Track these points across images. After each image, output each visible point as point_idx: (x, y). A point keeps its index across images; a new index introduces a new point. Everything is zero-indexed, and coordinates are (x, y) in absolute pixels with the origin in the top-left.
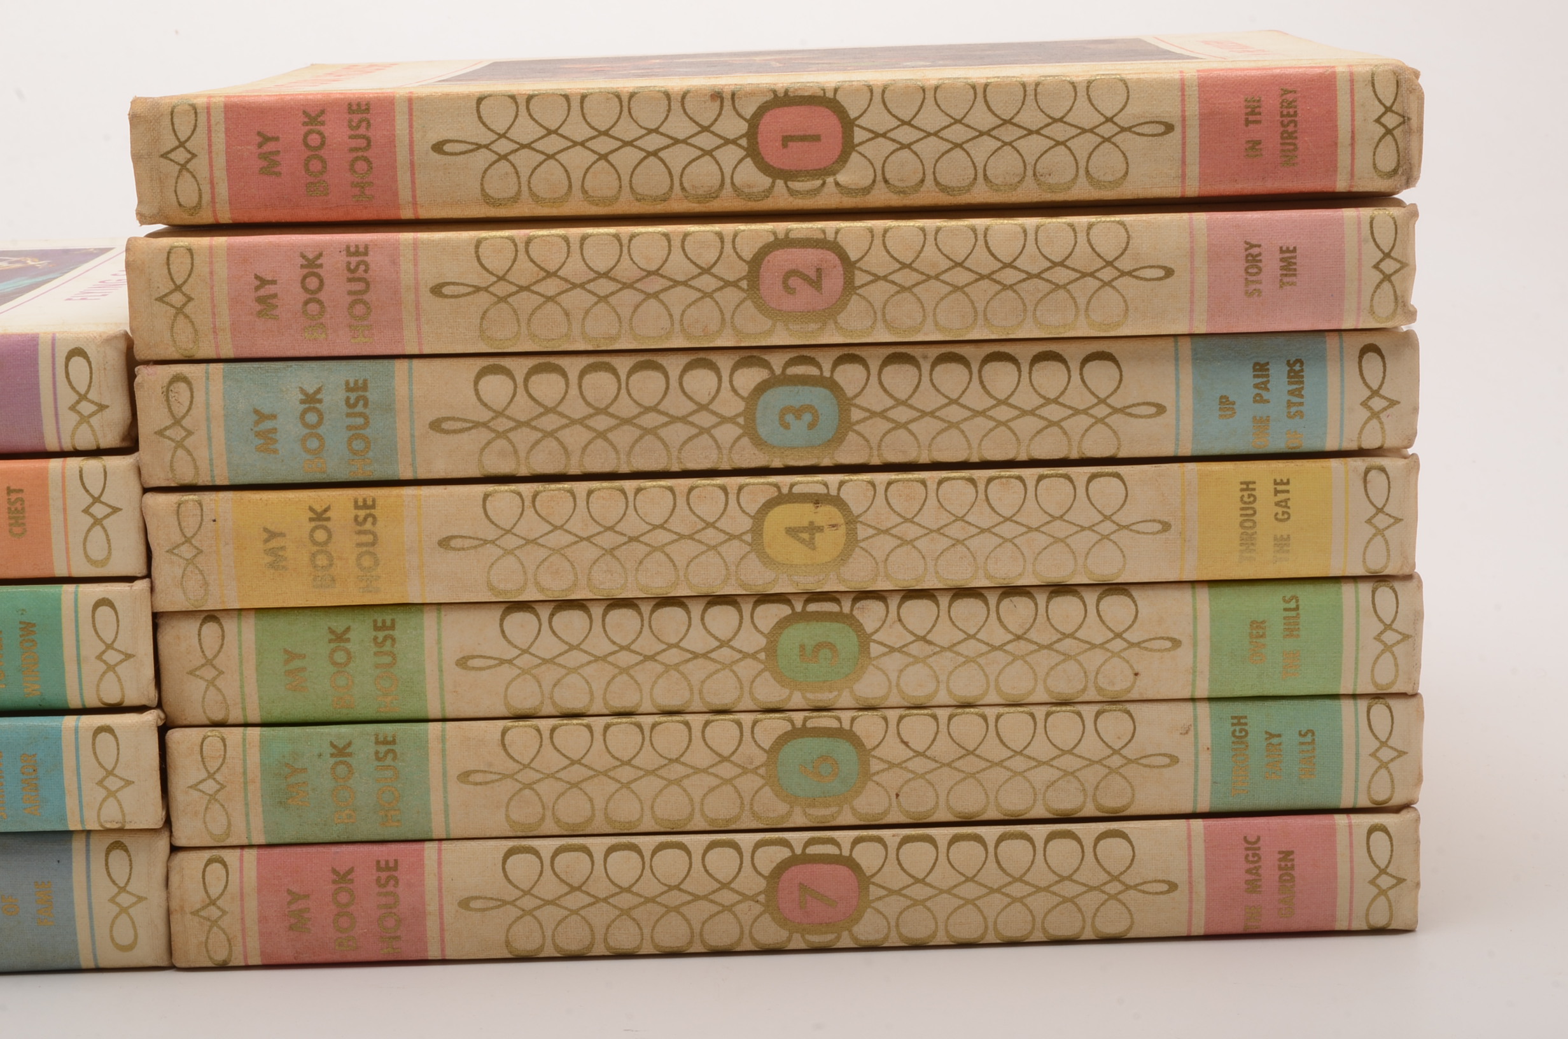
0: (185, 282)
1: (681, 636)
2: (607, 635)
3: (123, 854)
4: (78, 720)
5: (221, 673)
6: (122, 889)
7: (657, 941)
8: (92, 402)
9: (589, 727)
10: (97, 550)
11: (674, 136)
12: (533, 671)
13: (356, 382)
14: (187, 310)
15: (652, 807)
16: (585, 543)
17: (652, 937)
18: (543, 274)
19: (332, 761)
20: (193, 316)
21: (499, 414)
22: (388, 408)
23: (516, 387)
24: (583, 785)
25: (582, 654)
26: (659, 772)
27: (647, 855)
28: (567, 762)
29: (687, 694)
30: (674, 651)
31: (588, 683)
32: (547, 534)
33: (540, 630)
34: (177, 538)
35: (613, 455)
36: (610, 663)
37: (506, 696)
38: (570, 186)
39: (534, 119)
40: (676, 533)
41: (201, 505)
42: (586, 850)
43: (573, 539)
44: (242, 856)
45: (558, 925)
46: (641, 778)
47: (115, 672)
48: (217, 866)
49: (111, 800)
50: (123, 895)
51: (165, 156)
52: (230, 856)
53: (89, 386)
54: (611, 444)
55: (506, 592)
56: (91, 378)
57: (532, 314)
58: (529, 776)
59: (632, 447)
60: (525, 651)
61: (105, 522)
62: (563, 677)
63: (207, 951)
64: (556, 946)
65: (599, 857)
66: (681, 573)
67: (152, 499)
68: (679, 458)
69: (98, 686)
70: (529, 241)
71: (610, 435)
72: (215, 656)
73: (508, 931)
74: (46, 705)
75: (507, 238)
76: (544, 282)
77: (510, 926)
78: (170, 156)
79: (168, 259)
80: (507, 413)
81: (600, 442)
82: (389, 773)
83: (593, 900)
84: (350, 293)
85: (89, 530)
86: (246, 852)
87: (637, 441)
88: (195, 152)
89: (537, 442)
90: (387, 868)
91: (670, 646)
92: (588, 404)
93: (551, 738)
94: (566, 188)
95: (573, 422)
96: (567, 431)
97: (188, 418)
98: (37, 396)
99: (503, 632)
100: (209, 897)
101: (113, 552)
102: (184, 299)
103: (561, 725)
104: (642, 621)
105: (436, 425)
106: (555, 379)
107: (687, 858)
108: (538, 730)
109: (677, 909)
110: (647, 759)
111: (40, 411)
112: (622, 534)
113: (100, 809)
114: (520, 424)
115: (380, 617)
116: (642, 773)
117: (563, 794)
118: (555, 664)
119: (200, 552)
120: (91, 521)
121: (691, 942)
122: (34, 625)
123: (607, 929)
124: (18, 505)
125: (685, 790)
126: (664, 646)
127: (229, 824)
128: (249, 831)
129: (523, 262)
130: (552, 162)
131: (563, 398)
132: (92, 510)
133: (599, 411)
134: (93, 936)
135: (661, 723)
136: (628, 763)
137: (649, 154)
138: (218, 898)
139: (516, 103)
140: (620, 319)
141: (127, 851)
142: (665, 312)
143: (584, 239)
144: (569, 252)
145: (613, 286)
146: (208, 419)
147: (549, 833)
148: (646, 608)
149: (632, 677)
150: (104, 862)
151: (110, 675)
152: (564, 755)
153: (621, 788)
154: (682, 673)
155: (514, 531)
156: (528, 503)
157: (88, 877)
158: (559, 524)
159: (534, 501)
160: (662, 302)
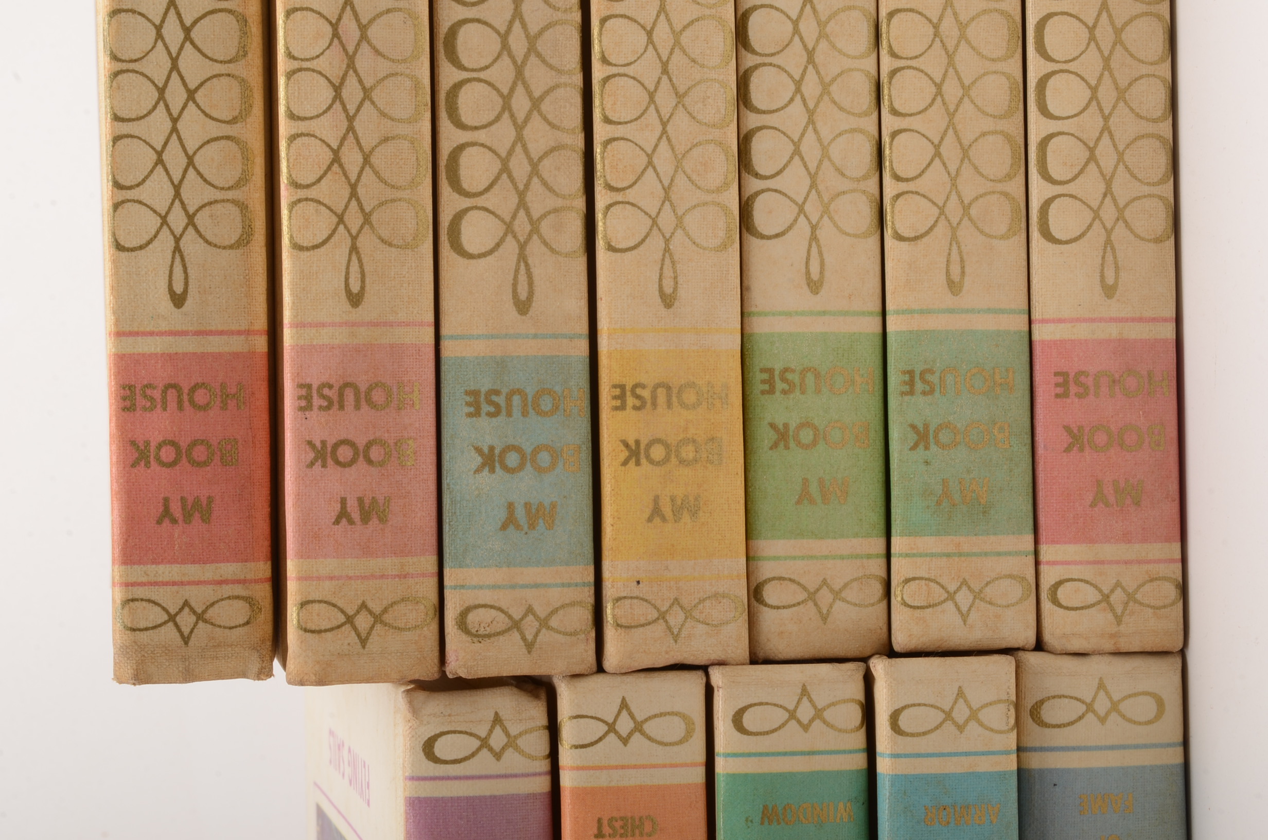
0: (343, 611)
1: (784, 18)
2: (783, 108)
3: (1046, 706)
4: (882, 755)
5: (825, 582)
6: (1090, 707)
7: (1156, 58)
8: (491, 731)
9: (894, 135)
10: (674, 729)
11: (165, 6)
12: (826, 200)
13: (468, 404)
14: (377, 609)
15: (993, 60)
16: (669, 128)
17: (1152, 64)
18: (335, 167)
19: (933, 447)
20: (385, 603)
21: (509, 229)
22: (501, 364)
23: (476, 208)
24: (966, 143)
25: (805, 140)
26: (951, 49)
27: (1052, 67)
28: (937, 161)
29: (856, 14)
30: (802, 26)
31: (840, 134)
32: (657, 175)
33: (776, 191)
34: (660, 627)
35: (561, 92)
36: (817, 105)
37: (855, 236)
38: (228, 138)
39: (144, 181)
40: (658, 16)
41: (618, 599)
42: (1044, 143)
43: (664, 143)
44: (1048, 563)
45: (1136, 178)
46: (957, 72)
47: (824, 709)
48: (1061, 593)
49: (982, 715)
50: (1096, 706)
51: (186, 640)
52: (1049, 577)
53: (471, 734)
54: (547, 93)
55: (728, 230)
56: (460, 732)
57: (386, 183)
58: (953, 209)
59: (551, 67)
60: (801, 210)
61: (639, 718)
62: (833, 164)
63: (1165, 607)
64: (1161, 182)
65: (1053, 126)
66: (707, 12)
67: (610, 662)
68: (565, 11)
69: (840, 731)
70: (295, 185)
71: (537, 94)
72: (805, 588)
73: (1142, 239)
74: (863, 797)
75: (290, 212)
76: (346, 166)
77: (1137, 236)
78: (186, 634)
79: (313, 632)
80: (508, 219)
81: (545, 107)
82: (949, 379)
83: (1106, 134)
84: (357, 407)
85: (650, 738)
86: (1043, 557)
87: (544, 61)
88: (181, 603)
89: (545, 184)
90: (1065, 384)
91: (796, 31)
92: (497, 119)
93: (907, 180)
94: (230, 143)
95: (520, 138)
96: (530, 146)
97: (511, 612)
98: (482, 799)
99: (777, 236)
100: (1099, 603)
101: (676, 709)
102: (364, 613)
103: (892, 169)
104: (764, 65)
105: (523, 307)
106: (465, 159)
107: (1056, 18)
108: (898, 196)
109: (1118, 32)
110: (934, 64)
111: (501, 797)
112: (658, 82)
113: (992, 730)
114: (522, 204)
115: (758, 387)
116: (951, 70)
117: (976, 168)
118: (816, 173)
119: (676, 601)
120: (637, 736)
121: (1158, 17)
122: (765, 807)
123: (1141, 117)
124: (618, 825)
125: (973, 19)
126: (797, 38)
127: (1010, 576)
128: (1017, 553)
129: (321, 192)
130: (197, 160)
131: (490, 149)
132: (624, 733)
133: (507, 106)
134: (1145, 746)
135: (890, 47)
136: (939, 86)
137: (188, 38)
138: (1100, 591)
139: (123, 202)
140: (392, 75)
141: (1042, 702)
142: (384, 17)
143: (292, 116)
144: (308, 135)
145: (352, 81)
146: (513, 587)
147: (1023, 189)
148: (750, 60)
149: (834, 80)
150: (1056, 730)
151: (827, 714)
152: (929, 165)
153: (969, 97)
154: (830, 19)
155: (654, 214)
156: (619, 197)
157: (1074, 749)
158: (645, 160)
159: (618, 190)
160: (371, 21)
